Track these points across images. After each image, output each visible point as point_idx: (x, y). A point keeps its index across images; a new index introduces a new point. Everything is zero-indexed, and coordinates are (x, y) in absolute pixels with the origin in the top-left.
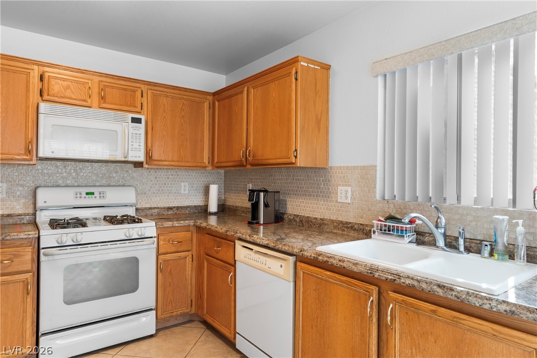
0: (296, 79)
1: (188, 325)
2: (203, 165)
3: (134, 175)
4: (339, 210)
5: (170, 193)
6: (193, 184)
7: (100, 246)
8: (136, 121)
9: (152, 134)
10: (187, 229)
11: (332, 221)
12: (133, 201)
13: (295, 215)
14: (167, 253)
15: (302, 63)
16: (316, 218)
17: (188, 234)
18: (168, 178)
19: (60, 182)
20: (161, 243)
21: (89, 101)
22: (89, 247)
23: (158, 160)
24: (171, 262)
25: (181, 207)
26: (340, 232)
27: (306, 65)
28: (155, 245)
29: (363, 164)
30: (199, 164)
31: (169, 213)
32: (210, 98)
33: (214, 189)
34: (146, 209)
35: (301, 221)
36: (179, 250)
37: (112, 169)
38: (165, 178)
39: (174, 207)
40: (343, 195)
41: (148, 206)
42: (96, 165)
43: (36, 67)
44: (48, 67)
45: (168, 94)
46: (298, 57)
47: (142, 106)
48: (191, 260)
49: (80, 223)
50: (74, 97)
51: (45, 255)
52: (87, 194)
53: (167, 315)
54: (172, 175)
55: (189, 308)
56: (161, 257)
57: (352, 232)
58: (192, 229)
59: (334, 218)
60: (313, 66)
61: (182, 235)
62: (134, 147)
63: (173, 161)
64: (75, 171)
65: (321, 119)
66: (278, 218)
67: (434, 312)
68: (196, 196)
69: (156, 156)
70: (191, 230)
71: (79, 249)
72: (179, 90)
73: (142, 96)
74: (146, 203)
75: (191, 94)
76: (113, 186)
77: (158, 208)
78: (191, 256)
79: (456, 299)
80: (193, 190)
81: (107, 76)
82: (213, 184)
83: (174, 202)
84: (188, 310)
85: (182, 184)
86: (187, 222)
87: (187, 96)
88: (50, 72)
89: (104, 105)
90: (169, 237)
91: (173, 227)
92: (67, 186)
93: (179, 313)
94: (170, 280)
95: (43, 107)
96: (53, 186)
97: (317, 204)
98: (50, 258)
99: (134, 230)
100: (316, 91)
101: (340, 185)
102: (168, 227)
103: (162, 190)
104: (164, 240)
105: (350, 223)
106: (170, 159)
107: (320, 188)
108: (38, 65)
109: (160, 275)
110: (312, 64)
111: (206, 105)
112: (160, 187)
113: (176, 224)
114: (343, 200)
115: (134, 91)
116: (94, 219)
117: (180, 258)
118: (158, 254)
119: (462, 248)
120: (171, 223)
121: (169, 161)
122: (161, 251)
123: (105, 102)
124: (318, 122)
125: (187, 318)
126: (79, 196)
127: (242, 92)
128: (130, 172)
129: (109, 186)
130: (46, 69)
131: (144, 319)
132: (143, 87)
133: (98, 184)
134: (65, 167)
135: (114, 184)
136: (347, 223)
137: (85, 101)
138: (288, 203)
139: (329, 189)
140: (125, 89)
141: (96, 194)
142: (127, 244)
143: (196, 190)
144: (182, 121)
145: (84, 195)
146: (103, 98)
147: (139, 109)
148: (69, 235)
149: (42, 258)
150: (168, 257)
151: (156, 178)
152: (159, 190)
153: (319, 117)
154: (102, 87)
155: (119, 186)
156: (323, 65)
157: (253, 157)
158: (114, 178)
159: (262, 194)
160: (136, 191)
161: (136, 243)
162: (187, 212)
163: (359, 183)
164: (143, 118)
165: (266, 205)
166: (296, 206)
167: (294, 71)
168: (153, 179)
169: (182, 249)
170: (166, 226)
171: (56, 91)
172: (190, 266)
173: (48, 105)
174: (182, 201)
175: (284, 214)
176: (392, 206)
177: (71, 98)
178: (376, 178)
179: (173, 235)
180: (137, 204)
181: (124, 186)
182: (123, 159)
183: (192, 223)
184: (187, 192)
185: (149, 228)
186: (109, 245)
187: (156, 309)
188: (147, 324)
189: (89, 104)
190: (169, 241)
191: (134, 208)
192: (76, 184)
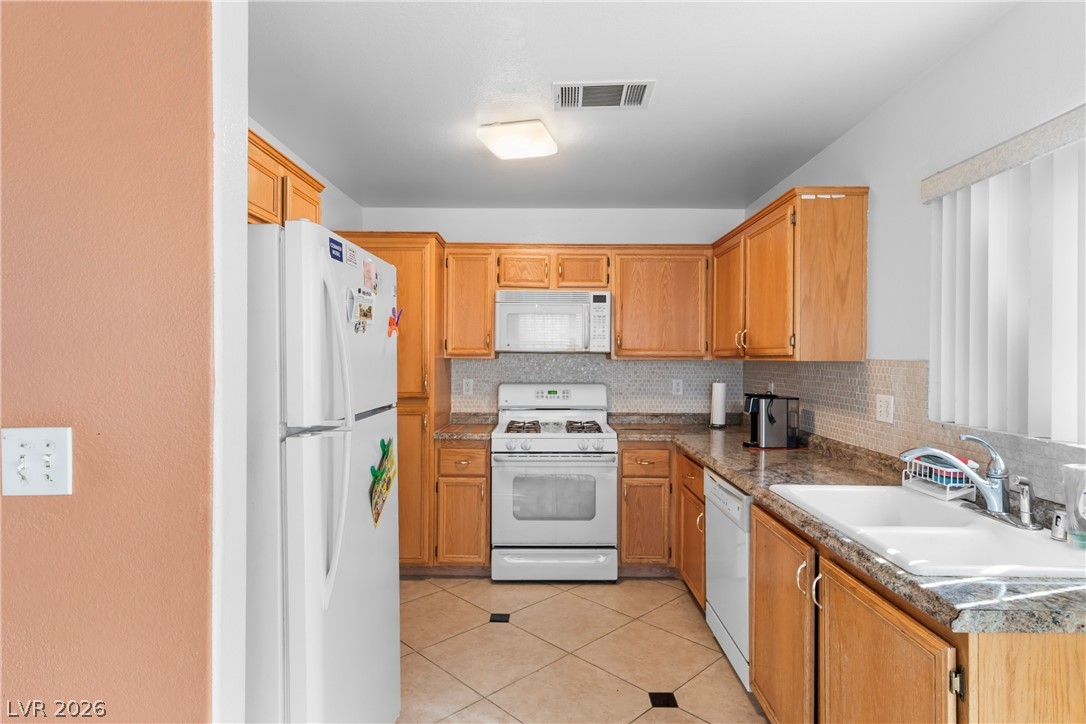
0: (794, 224)
1: (665, 582)
2: (697, 354)
3: (607, 368)
4: (879, 434)
5: (655, 394)
6: (692, 381)
7: (549, 457)
8: (599, 299)
9: (622, 314)
10: (662, 445)
11: (868, 452)
12: (603, 403)
13: (823, 438)
14: (634, 477)
15: (803, 197)
16: (848, 445)
17: (665, 454)
18: (653, 372)
19: (523, 378)
20: (626, 461)
21: (546, 280)
22: (539, 457)
23: (629, 350)
24: (638, 489)
25: (672, 415)
26: (876, 472)
27: (813, 197)
28: (616, 464)
29: (909, 358)
30: (690, 353)
31: (654, 422)
32: (709, 253)
33: (719, 389)
34: (623, 415)
35: (828, 448)
36: (651, 474)
37: (579, 360)
38: (649, 373)
39: (662, 414)
40: (884, 409)
41: (625, 411)
42: (561, 356)
43: (493, 251)
44: (505, 248)
45: (643, 257)
46: (793, 189)
47: (608, 279)
48: (668, 490)
49: (535, 427)
50: (530, 278)
51: (497, 460)
52: (550, 392)
53: (634, 561)
54: (659, 368)
55: (667, 557)
56: (625, 480)
57: (892, 473)
58: (670, 446)
59: (872, 447)
60: (828, 197)
61: (655, 454)
62: (597, 334)
63: (650, 350)
64: (538, 364)
65: (847, 281)
66: (798, 441)
67: (853, 589)
68: (696, 398)
69: (627, 344)
70: (668, 447)
71: (529, 457)
72: (660, 248)
73: (609, 265)
74: (623, 407)
75: (678, 252)
76: (581, 383)
77: (639, 414)
78: (667, 485)
79: (866, 572)
80: (692, 390)
81: (566, 246)
82: (719, 382)
83: (661, 407)
84: (664, 561)
85: (674, 381)
86: (662, 436)
87: (670, 255)
88: (507, 253)
89: (562, 284)
90: (636, 455)
91: (640, 441)
92: (530, 383)
93: (651, 561)
94: (638, 514)
95: (500, 294)
96: (516, 383)
97: (851, 422)
98: (500, 464)
99: (590, 441)
100: (836, 237)
101: (878, 392)
102: (633, 441)
103: (645, 390)
104: (630, 458)
105: (891, 458)
106: (646, 347)
107: (855, 395)
108: (496, 248)
109: (624, 504)
110: (826, 194)
111: (702, 265)
112: (642, 385)
113: (646, 438)
114: (884, 418)
115: (598, 260)
116: (555, 424)
117: (652, 486)
118: (621, 477)
119: (1026, 518)
120: (638, 436)
121: (644, 350)
122: (626, 472)
123: (563, 280)
124: (841, 287)
125: (668, 573)
126: (540, 395)
127: (738, 244)
128: (602, 364)
129: (576, 383)
130: (504, 251)
131: (602, 559)
132: (608, 252)
133: (563, 381)
134: (528, 360)
135: (582, 380)
136: (887, 458)
137: (542, 281)
138: (816, 418)
139: (866, 398)
140: (587, 260)
141: (560, 394)
142: (581, 457)
143: (696, 389)
144: (665, 291)
145: (546, 394)
146: (561, 275)
147: (604, 283)
148: (519, 440)
149: (494, 463)
150: (636, 481)
151: (636, 372)
152: (640, 390)
153: (843, 278)
154: (560, 261)
155: (588, 383)
156: (849, 190)
157: (750, 344)
158: (582, 372)
159: (763, 403)
160: (609, 389)
161: (592, 457)
162: (681, 422)
163: (904, 389)
164: (607, 294)
165: (771, 419)
166: (829, 425)
167: (790, 212)
168: (632, 374)
169: (654, 473)
170: (631, 439)
171: (512, 275)
172: (667, 499)
173: (504, 291)
174: (674, 407)
175: (809, 434)
176: (949, 433)
177: (528, 281)
178: (928, 383)
179: (642, 453)
180: (610, 407)
181: (594, 383)
182: (584, 350)
183: (668, 438)
184: (681, 393)
185: (609, 440)
186: (560, 457)
187: (619, 548)
188: (605, 564)
189: (545, 284)
190: (636, 460)
191: (605, 413)
192: (539, 380)
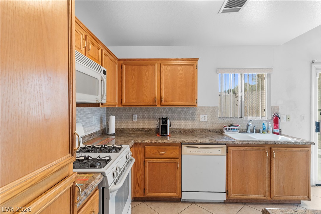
0: (197, 68)
4: (201, 124)
11: (199, 129)
16: (189, 129)
18: (88, 114)
21: (83, 50)
26: (204, 133)
40: (203, 118)
57: (210, 132)
72: (110, 54)
85: (94, 117)
97: (188, 122)
101: (201, 114)
105: (208, 129)
107: (189, 116)
114: (203, 120)
119: (255, 132)
127: (153, 65)
136: (206, 129)
139: (195, 116)
147: (100, 63)
163: (210, 113)
167: (196, 65)
174: (94, 129)
176: (225, 121)
184: (95, 122)
